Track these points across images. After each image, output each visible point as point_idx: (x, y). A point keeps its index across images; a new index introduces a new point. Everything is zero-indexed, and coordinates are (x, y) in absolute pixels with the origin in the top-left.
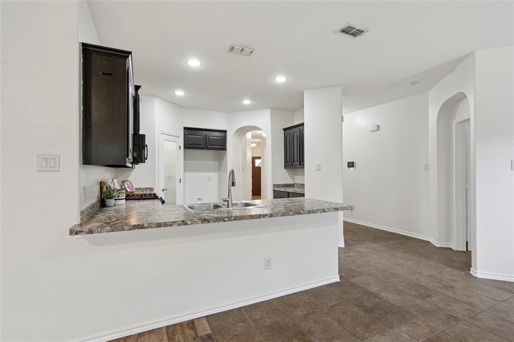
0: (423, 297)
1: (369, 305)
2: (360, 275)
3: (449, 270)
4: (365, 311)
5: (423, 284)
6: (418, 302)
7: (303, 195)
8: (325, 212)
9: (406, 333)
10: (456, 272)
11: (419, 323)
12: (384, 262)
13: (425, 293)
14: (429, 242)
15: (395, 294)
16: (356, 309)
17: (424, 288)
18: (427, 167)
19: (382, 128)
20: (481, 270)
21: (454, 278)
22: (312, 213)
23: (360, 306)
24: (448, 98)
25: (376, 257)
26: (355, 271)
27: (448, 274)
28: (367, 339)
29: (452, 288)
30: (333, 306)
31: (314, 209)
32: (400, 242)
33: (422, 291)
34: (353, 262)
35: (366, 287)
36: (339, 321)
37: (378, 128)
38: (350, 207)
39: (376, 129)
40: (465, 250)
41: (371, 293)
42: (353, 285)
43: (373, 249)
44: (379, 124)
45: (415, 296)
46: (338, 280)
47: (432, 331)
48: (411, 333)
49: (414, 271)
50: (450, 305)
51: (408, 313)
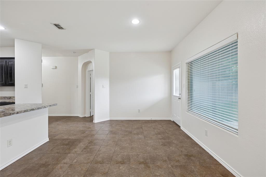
0: (83, 133)
1: (66, 143)
2: (57, 135)
3: (87, 123)
4: (66, 145)
5: (81, 130)
6: (82, 135)
7: (14, 103)
8: (45, 107)
9: (82, 144)
10: (89, 123)
11: (85, 140)
12: (65, 127)
13: (83, 132)
14: (78, 116)
15: (74, 136)
16: (62, 146)
17: (82, 131)
18: (77, 87)
19: (58, 68)
20: (96, 120)
21: (90, 125)
22: (40, 109)
23: (63, 144)
24: (85, 61)
25: (60, 127)
26: (54, 135)
27: (88, 124)
28: (71, 152)
29: (90, 128)
30: (52, 150)
31: (40, 107)
32: (68, 119)
33: (82, 132)
34: (51, 132)
35: (62, 138)
36: (57, 153)
37: (56, 68)
38: (56, 104)
39: (55, 68)
40: (90, 116)
41: (65, 139)
42: (56, 140)
43: (58, 124)
44: (56, 66)
45: (81, 134)
46: (48, 140)
47: (89, 141)
48: (83, 144)
49: (77, 127)
50: (91, 132)
51: (80, 139)
